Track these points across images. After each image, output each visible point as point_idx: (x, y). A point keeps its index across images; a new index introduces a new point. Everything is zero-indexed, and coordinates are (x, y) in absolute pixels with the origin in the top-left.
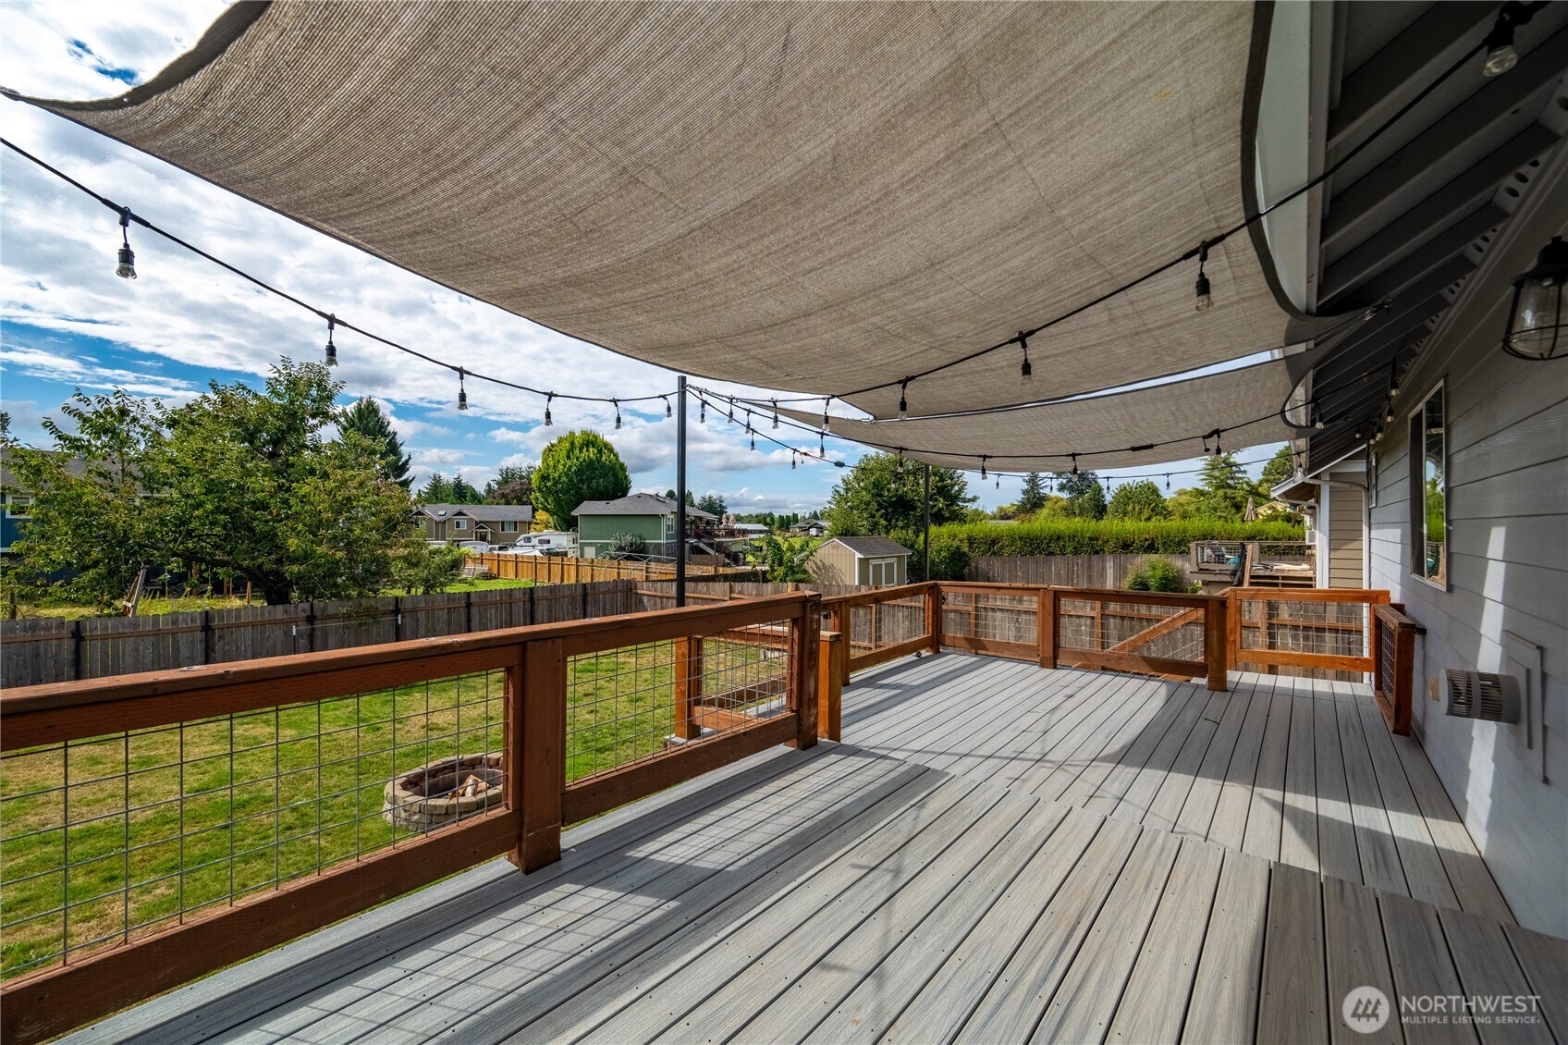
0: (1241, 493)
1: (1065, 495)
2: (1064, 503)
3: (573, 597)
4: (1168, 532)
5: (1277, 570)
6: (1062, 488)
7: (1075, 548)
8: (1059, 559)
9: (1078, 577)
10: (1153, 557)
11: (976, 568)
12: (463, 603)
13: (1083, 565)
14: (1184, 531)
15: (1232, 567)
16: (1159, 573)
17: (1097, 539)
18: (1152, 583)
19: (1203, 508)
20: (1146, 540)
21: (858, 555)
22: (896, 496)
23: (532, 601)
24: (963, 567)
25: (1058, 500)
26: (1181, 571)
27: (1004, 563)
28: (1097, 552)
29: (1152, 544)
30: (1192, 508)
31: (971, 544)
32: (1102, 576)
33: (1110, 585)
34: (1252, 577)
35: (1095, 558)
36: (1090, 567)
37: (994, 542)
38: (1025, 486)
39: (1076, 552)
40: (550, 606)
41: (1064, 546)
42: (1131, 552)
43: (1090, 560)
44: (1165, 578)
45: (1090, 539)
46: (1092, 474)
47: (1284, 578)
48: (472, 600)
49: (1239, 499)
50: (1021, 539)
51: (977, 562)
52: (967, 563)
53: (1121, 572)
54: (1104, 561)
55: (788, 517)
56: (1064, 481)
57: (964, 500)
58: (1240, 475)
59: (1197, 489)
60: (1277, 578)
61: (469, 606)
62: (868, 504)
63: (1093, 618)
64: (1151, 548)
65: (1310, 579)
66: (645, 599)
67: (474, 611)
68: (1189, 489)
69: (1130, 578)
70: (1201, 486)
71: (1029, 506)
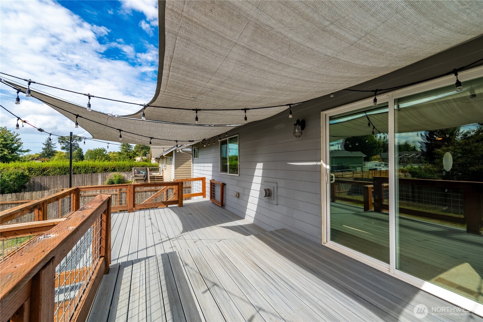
0: (132, 154)
1: (65, 151)
2: (64, 154)
4: (120, 165)
5: (153, 175)
6: (63, 148)
7: (85, 171)
8: (78, 175)
9: (87, 182)
10: (115, 173)
11: (34, 182)
13: (89, 177)
14: (125, 165)
15: (143, 175)
16: (117, 178)
17: (94, 168)
18: (115, 181)
19: (121, 158)
20: (112, 167)
24: (26, 182)
25: (61, 153)
26: (124, 177)
27: (50, 179)
28: (94, 172)
29: (115, 169)
30: (117, 158)
31: (29, 171)
32: (97, 181)
33: (100, 184)
34: (150, 177)
35: (94, 174)
36: (92, 178)
37: (44, 170)
38: (44, 147)
39: (86, 172)
41: (80, 171)
42: (107, 172)
43: (92, 175)
44: (119, 179)
45: (92, 167)
46: (77, 144)
47: (156, 177)
49: (131, 155)
50: (59, 168)
51: (34, 179)
52: (28, 180)
53: (104, 179)
54: (97, 175)
56: (64, 146)
57: (21, 151)
58: (131, 149)
59: (119, 152)
60: (155, 177)
63: (116, 195)
64: (114, 170)
65: (162, 177)
68: (116, 151)
69: (107, 181)
70: (120, 151)
71: (46, 155)
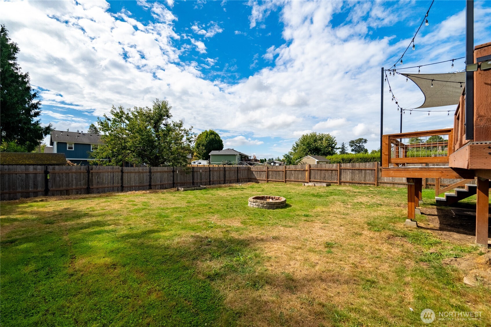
3: (235, 171)
6: (353, 150)
12: (208, 170)
21: (317, 160)
22: (315, 147)
23: (225, 171)
40: (229, 173)
46: (363, 146)
48: (211, 169)
55: (263, 160)
56: (353, 148)
57: (336, 149)
61: (210, 171)
62: (305, 149)
66: (254, 172)
67: (211, 172)
